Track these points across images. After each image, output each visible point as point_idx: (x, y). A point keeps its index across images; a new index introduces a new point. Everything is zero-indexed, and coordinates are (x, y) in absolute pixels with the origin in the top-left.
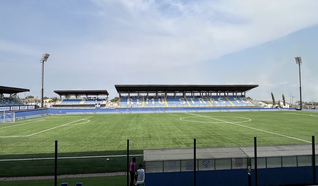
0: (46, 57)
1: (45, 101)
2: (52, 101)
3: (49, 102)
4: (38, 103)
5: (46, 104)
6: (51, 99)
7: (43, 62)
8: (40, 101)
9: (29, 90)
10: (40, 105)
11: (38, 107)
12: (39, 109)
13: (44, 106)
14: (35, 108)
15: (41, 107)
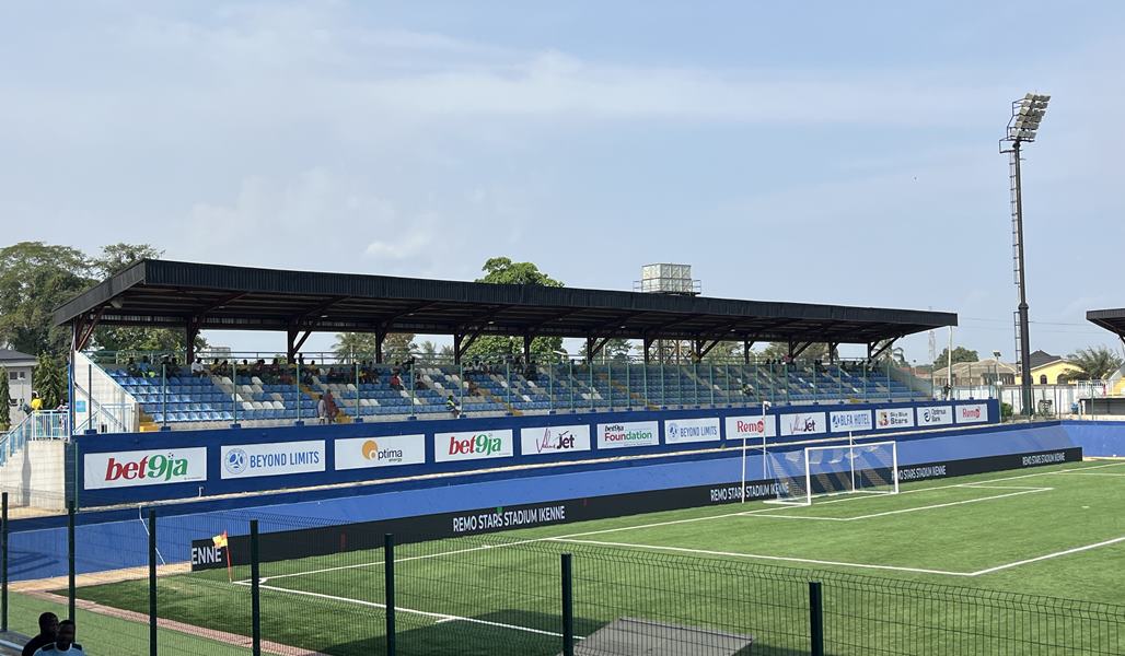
0: (1032, 114)
1: (1036, 376)
2: (1081, 378)
3: (1064, 380)
4: (1001, 389)
5: (1050, 394)
6: (1072, 362)
7: (1017, 145)
8: (1012, 376)
9: (950, 319)
10: (1012, 397)
11: (1007, 411)
12: (1010, 422)
13: (1037, 402)
14: (993, 416)
15: (1022, 413)
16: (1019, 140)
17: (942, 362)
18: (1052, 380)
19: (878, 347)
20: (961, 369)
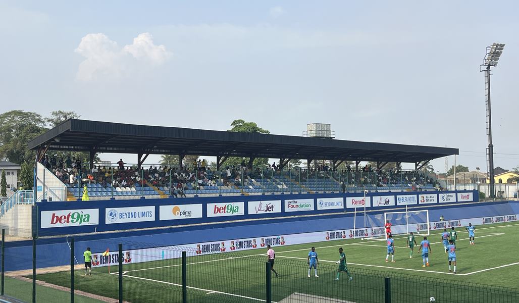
0: (496, 53)
1: (497, 179)
3: (510, 181)
4: (480, 185)
5: (503, 188)
6: (514, 173)
7: (488, 68)
8: (486, 179)
9: (455, 151)
10: (485, 189)
11: (483, 195)
12: (484, 202)
13: (497, 191)
14: (475, 199)
15: (489, 197)
16: (489, 66)
17: (451, 172)
18: (504, 181)
19: (420, 164)
20: (460, 175)
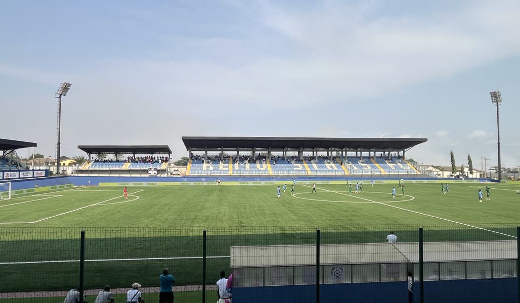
0: (66, 88)
1: (62, 163)
2: (75, 164)
3: (70, 164)
4: (50, 166)
5: (65, 168)
6: (74, 160)
7: (60, 96)
8: (55, 163)
9: (35, 145)
10: (53, 169)
11: (51, 173)
12: (52, 176)
13: (61, 171)
14: (46, 175)
15: (56, 174)
17: (31, 158)
18: (67, 164)
19: (7, 152)
20: (37, 160)
